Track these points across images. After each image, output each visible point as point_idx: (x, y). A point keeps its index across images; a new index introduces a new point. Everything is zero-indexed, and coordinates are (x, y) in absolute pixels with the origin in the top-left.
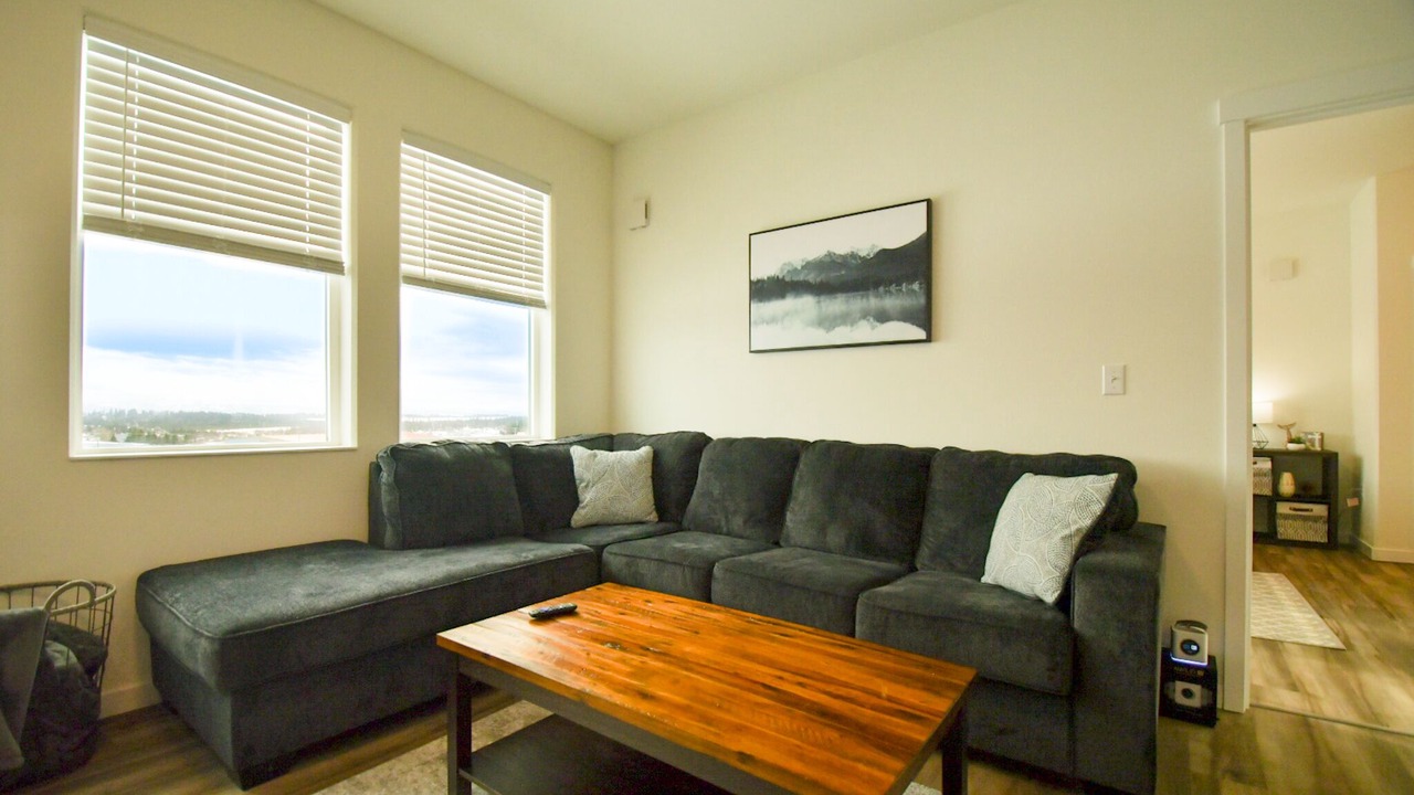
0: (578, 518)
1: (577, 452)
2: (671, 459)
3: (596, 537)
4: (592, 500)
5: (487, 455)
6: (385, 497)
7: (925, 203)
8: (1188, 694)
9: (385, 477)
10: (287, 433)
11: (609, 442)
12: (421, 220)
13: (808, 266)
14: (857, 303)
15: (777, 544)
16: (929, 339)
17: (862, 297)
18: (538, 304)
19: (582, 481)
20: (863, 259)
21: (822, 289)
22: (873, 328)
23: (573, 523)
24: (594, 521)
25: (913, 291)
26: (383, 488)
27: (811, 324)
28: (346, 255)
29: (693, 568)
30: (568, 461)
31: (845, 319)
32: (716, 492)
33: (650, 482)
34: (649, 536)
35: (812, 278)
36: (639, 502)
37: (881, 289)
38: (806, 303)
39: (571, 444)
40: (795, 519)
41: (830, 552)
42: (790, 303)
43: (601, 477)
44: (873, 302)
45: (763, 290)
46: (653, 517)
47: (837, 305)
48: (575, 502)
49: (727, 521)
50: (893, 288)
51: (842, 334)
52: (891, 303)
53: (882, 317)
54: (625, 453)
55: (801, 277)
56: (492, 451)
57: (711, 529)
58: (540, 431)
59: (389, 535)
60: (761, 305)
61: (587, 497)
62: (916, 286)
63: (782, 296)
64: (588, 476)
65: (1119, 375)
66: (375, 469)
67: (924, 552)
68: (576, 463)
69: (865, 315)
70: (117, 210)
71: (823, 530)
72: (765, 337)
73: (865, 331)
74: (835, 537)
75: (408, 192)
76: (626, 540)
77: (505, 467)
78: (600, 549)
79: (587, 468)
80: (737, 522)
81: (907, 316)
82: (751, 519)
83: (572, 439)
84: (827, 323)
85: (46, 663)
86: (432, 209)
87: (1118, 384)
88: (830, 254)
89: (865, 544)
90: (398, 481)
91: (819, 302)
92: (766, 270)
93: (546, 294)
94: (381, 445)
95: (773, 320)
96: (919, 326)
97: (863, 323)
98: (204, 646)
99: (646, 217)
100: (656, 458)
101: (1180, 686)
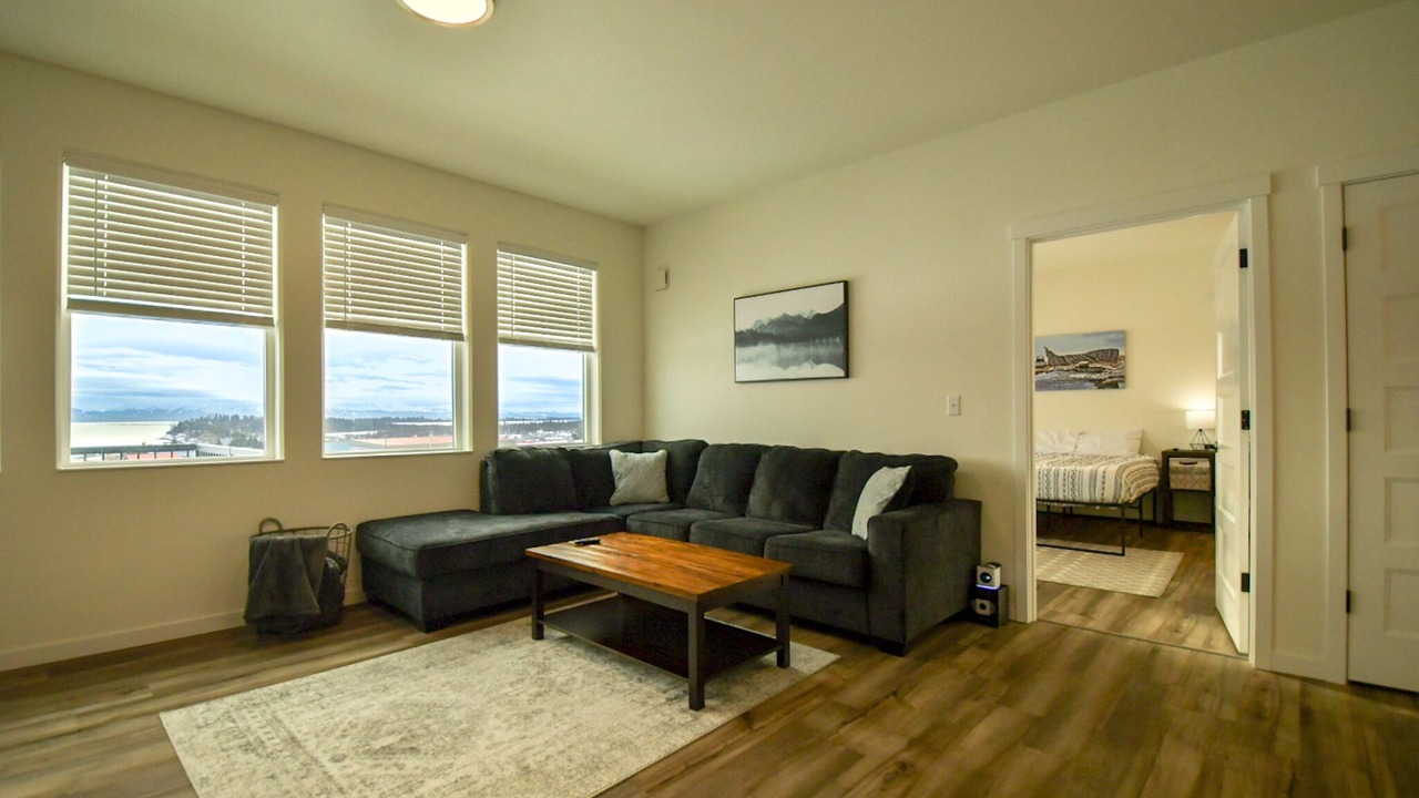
0: (614, 499)
1: (614, 454)
2: (679, 459)
3: (623, 511)
4: (623, 486)
5: (553, 456)
6: (491, 482)
7: (842, 284)
8: (983, 607)
9: (491, 469)
10: (375, 437)
11: (638, 447)
12: (510, 300)
13: (772, 323)
14: (802, 351)
15: (743, 515)
16: (847, 376)
17: (806, 346)
18: (590, 349)
19: (617, 473)
20: (806, 319)
21: (780, 340)
22: (812, 367)
23: (611, 503)
24: (625, 501)
25: (836, 344)
26: (490, 477)
27: (773, 363)
28: (465, 331)
29: (679, 527)
30: (608, 459)
31: (795, 361)
32: (706, 481)
33: (663, 474)
34: (660, 510)
35: (774, 331)
36: (656, 488)
37: (817, 341)
38: (769, 349)
39: (611, 448)
40: (755, 499)
41: (773, 520)
42: (760, 349)
43: (629, 471)
44: (812, 350)
45: (744, 339)
46: (666, 498)
47: (789, 351)
48: (612, 488)
49: (713, 501)
50: (824, 340)
51: (793, 372)
52: (822, 351)
53: (818, 361)
54: (647, 454)
55: (767, 331)
56: (557, 453)
57: (702, 506)
58: (592, 439)
59: (494, 506)
60: (742, 349)
61: (621, 484)
62: (838, 340)
63: (756, 344)
64: (621, 471)
65: (956, 402)
66: (484, 465)
67: (828, 518)
68: (613, 461)
69: (807, 358)
70: (342, 314)
71: (769, 505)
72: (745, 372)
73: (807, 370)
74: (776, 510)
75: (502, 282)
76: (644, 511)
77: (565, 464)
78: (625, 517)
79: (620, 465)
80: (719, 501)
81: (832, 360)
82: (727, 499)
83: (612, 445)
84: (784, 363)
85: (327, 565)
86: (517, 291)
87: (956, 408)
88: (785, 316)
89: (793, 515)
90: (499, 474)
91: (779, 349)
92: (745, 324)
93: (594, 342)
94: (487, 450)
95: (750, 360)
96: (840, 367)
97: (806, 364)
98: (409, 555)
99: (666, 281)
100: (669, 459)
101: (979, 601)
